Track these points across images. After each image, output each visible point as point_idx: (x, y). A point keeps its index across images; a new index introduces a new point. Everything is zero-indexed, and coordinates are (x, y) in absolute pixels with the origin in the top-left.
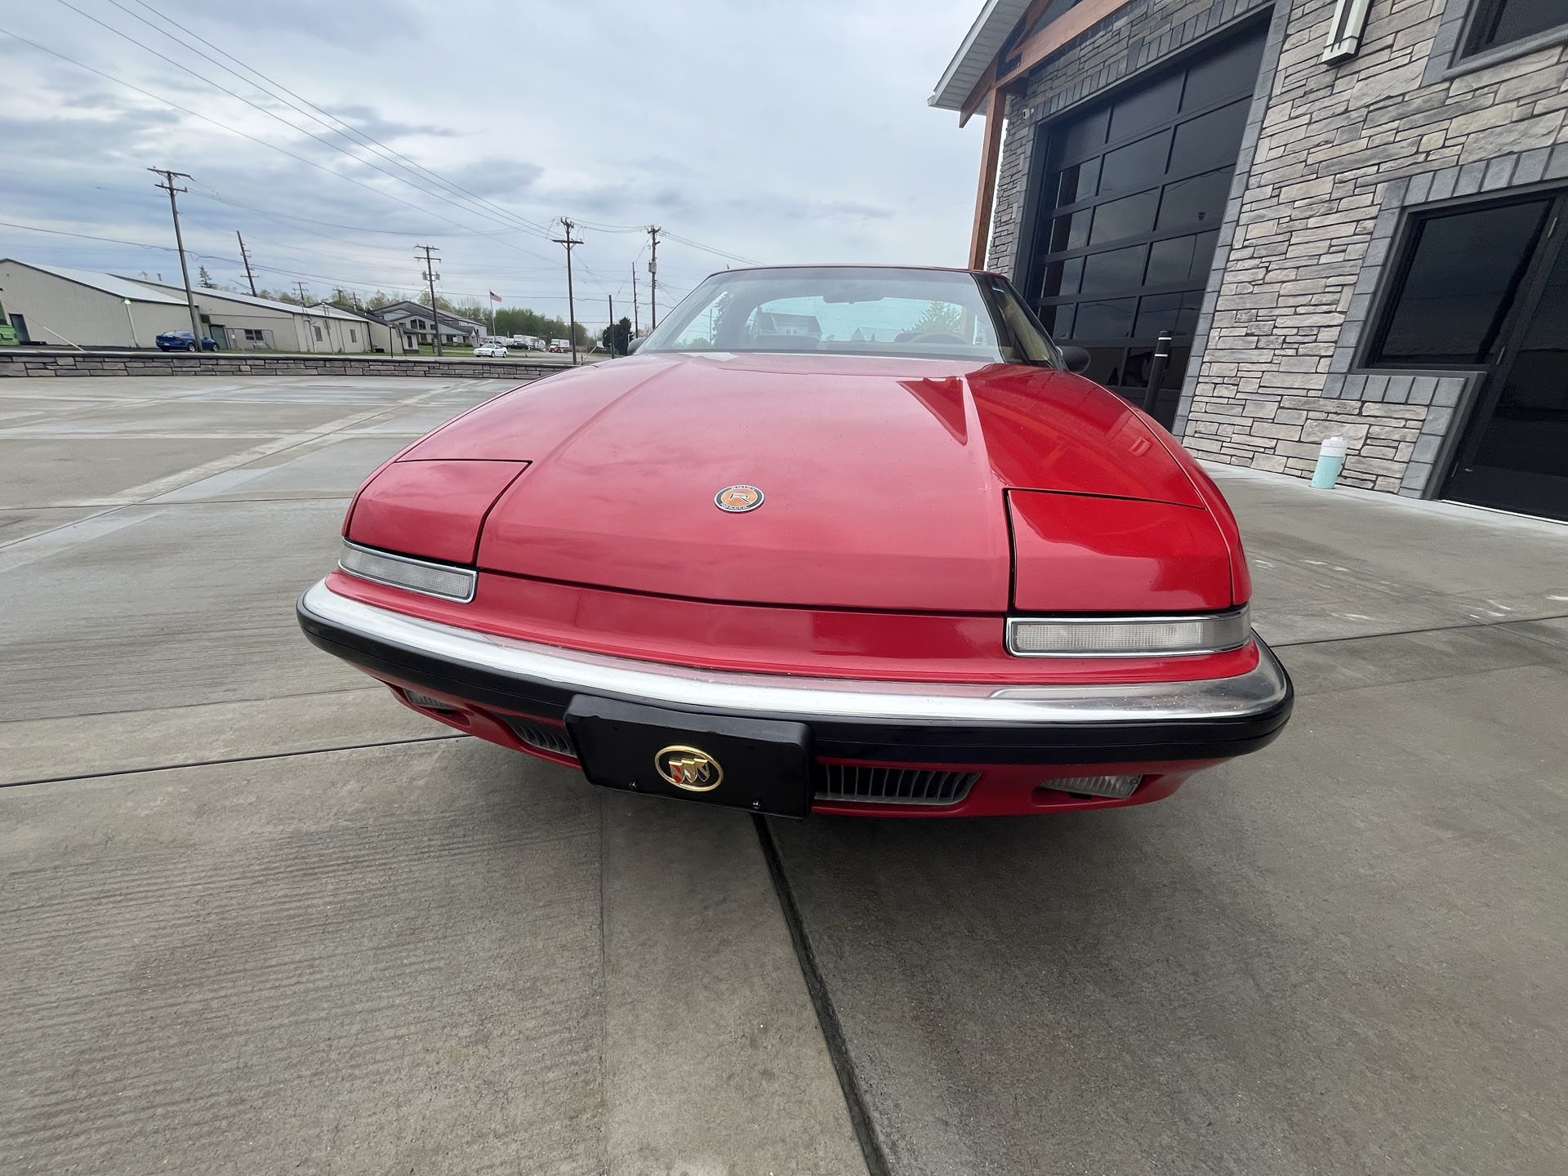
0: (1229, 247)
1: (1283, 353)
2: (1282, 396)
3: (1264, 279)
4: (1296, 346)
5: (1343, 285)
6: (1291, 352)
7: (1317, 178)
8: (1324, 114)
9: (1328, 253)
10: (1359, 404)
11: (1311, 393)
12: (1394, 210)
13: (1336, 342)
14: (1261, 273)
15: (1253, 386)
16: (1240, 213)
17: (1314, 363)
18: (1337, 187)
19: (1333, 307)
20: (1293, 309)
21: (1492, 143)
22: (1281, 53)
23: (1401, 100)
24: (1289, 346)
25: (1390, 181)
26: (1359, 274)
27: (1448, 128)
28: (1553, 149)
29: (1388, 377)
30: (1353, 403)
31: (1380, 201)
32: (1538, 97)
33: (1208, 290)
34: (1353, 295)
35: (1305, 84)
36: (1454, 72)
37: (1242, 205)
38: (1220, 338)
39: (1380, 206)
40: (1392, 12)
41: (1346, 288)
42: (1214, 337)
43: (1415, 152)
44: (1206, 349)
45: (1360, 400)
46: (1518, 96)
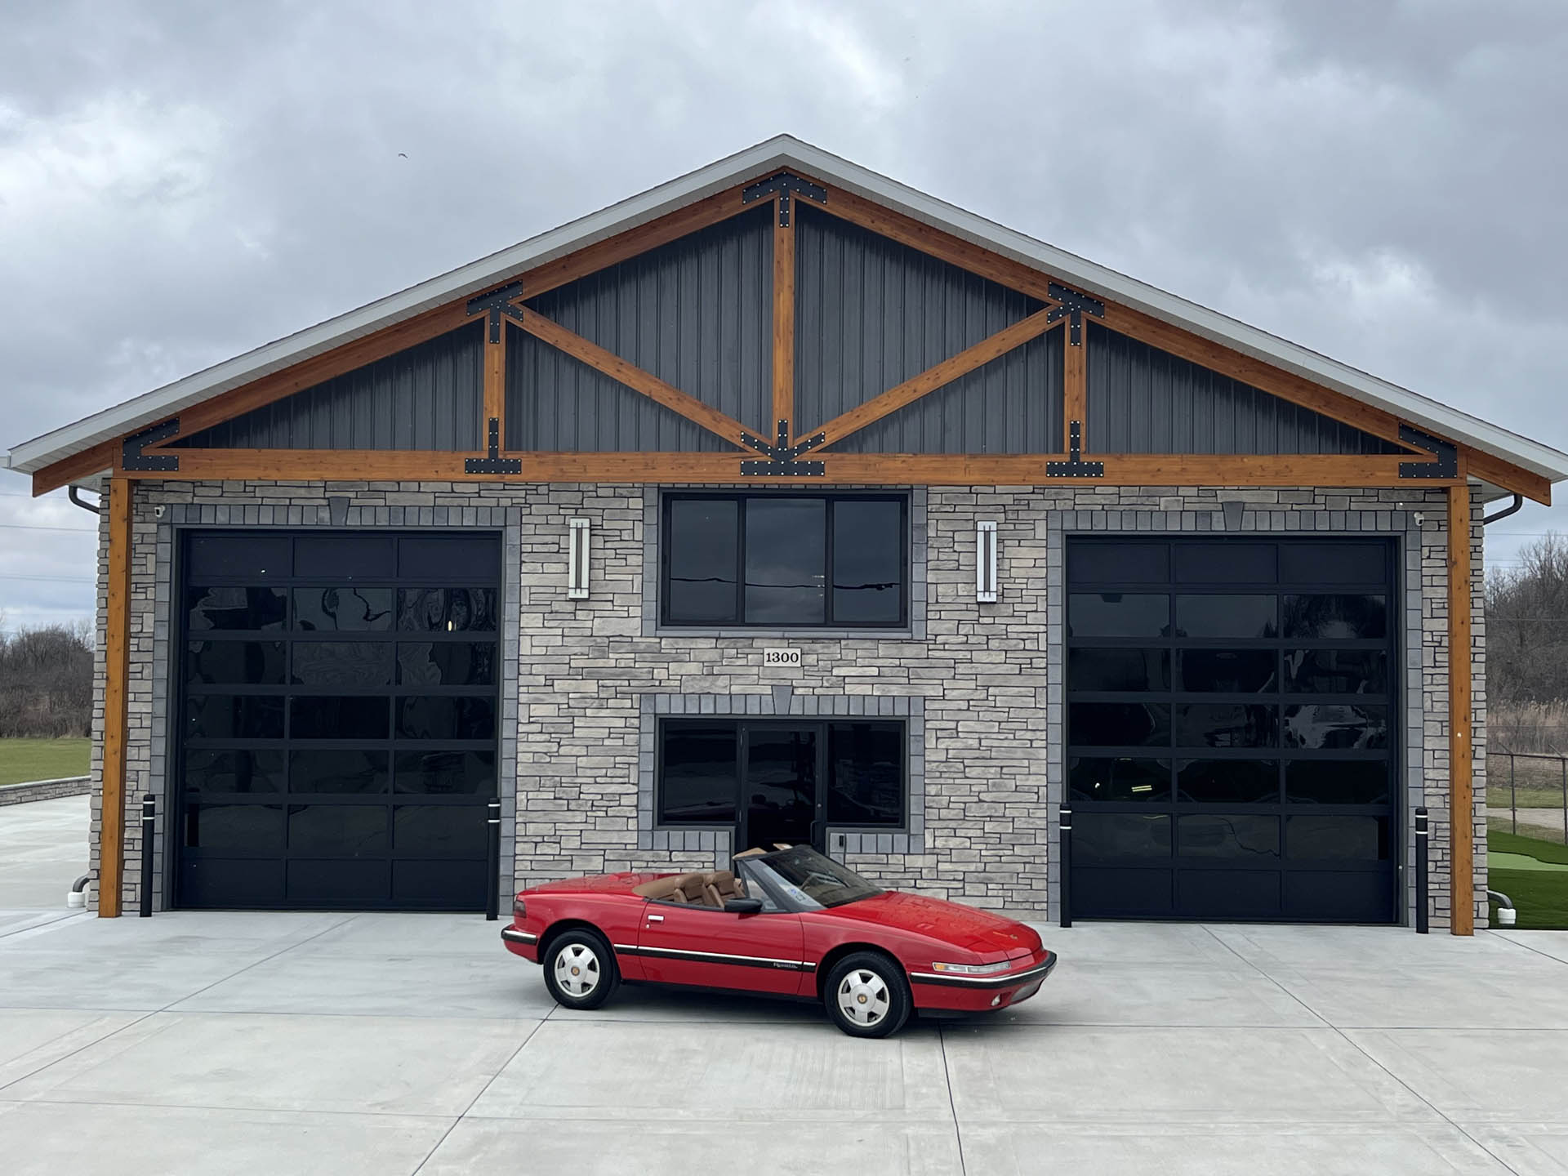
0: (516, 720)
1: (594, 814)
2: (605, 850)
3: (558, 752)
4: (605, 809)
5: (629, 764)
6: (603, 814)
7: (583, 679)
8: (575, 632)
9: (609, 737)
10: (668, 853)
11: (628, 847)
12: (651, 715)
13: (637, 806)
14: (555, 747)
15: (574, 843)
16: (519, 693)
17: (625, 823)
18: (601, 690)
19: (626, 780)
20: (593, 779)
21: (697, 684)
22: (521, 573)
23: (630, 639)
24: (599, 809)
25: (640, 694)
26: (639, 757)
27: (668, 668)
28: (731, 698)
29: (682, 833)
30: (664, 853)
31: (638, 707)
32: (712, 664)
33: (504, 756)
34: (639, 772)
35: (551, 605)
36: (659, 633)
37: (519, 686)
38: (528, 800)
39: (638, 711)
40: (607, 578)
41: (631, 766)
42: (522, 800)
43: (651, 677)
44: (516, 811)
45: (668, 850)
46: (703, 660)
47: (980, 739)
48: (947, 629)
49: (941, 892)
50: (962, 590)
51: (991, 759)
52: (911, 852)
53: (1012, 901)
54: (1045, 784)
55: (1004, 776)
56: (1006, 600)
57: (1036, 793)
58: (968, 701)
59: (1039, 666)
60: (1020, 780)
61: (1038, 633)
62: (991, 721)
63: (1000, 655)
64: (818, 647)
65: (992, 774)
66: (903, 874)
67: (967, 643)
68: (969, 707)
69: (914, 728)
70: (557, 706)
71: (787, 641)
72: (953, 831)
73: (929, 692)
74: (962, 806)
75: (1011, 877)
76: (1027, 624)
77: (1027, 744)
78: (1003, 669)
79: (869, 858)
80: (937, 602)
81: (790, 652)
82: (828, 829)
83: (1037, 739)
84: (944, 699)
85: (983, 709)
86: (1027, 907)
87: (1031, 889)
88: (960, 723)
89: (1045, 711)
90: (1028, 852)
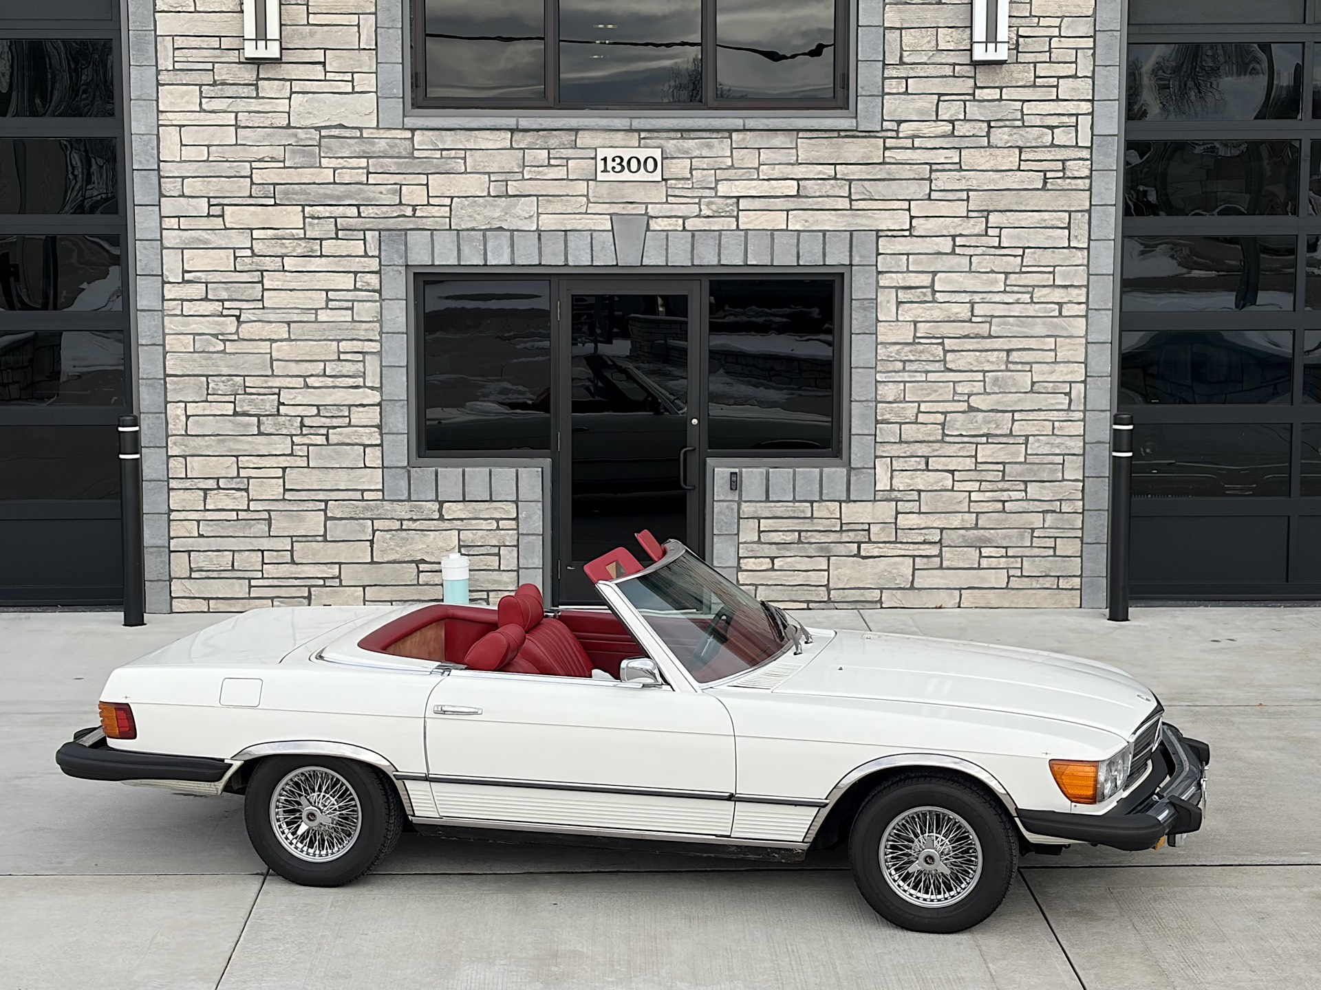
0: (160, 278)
1: (307, 442)
2: (326, 502)
3: (237, 332)
4: (324, 431)
5: (364, 353)
6: (321, 440)
7: (276, 204)
8: (257, 120)
9: (327, 308)
10: (436, 506)
11: (367, 495)
12: (400, 268)
13: (379, 427)
14: (231, 325)
15: (276, 490)
16: (162, 229)
17: (360, 456)
18: (309, 223)
19: (360, 381)
20: (302, 379)
21: (479, 214)
22: (155, 12)
23: (358, 135)
24: (312, 431)
25: (380, 230)
26: (380, 341)
27: (427, 185)
28: (539, 235)
29: (461, 470)
30: (429, 504)
31: (377, 254)
32: (506, 176)
33: (142, 341)
34: (381, 366)
35: (213, 70)
36: (409, 122)
37: (161, 217)
38: (188, 417)
39: (378, 259)
40: (310, 22)
41: (367, 357)
42: (178, 417)
43: (397, 202)
44: (167, 436)
45: (437, 500)
46: (488, 170)
47: (972, 304)
48: (920, 111)
49: (903, 563)
50: (947, 39)
51: (990, 336)
52: (852, 498)
53: (1022, 576)
54: (1083, 379)
55: (1011, 367)
56: (1022, 57)
57: (1065, 394)
58: (954, 237)
59: (1077, 174)
60: (1040, 373)
61: (1077, 115)
62: (992, 272)
63: (1011, 156)
64: (691, 143)
65: (992, 363)
66: (838, 535)
67: (952, 134)
68: (954, 250)
69: (859, 287)
70: (232, 251)
71: (636, 135)
72: (923, 460)
73: (886, 222)
74: (940, 418)
75: (1022, 537)
76: (1058, 99)
77: (1054, 310)
78: (1013, 180)
79: (779, 509)
80: (902, 63)
81: (642, 154)
82: (708, 460)
83: (1070, 302)
84: (911, 235)
85: (979, 251)
86: (1047, 585)
87: (1055, 556)
88: (939, 275)
89: (1086, 251)
90: (1051, 494)
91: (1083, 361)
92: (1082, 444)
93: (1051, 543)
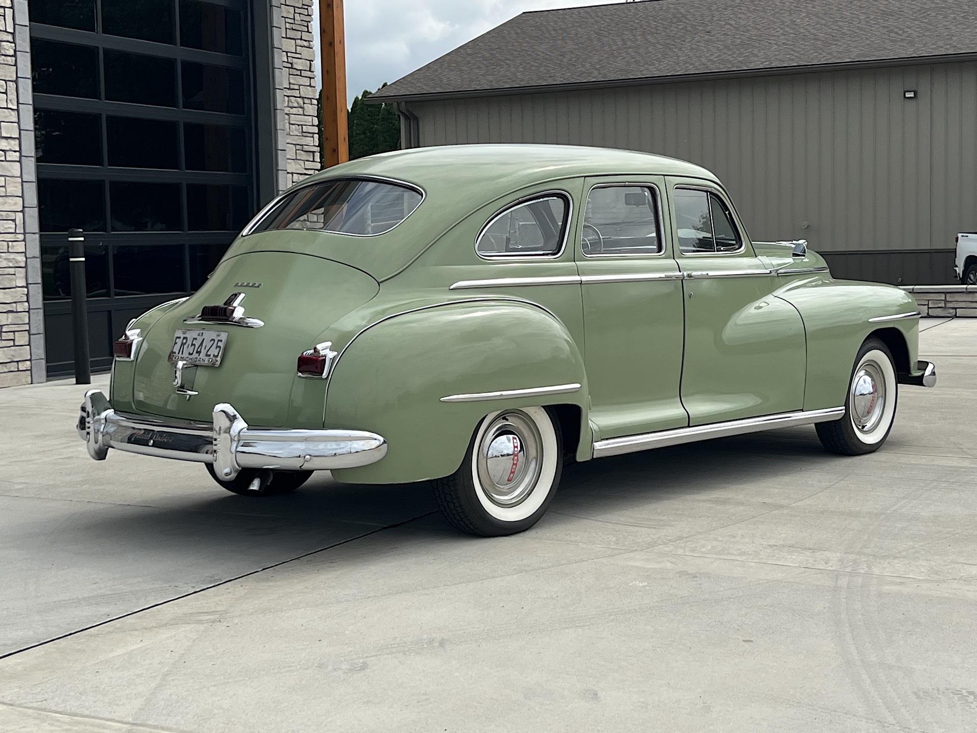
54: (21, 209)
57: (13, 220)
59: (7, 53)
77: (2, 156)
83: (11, 150)
86: (12, 369)
87: (14, 346)
90: (11, 298)
91: (21, 195)
92: (24, 259)
93: (11, 336)
